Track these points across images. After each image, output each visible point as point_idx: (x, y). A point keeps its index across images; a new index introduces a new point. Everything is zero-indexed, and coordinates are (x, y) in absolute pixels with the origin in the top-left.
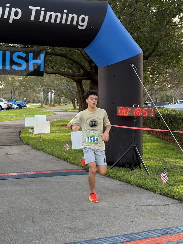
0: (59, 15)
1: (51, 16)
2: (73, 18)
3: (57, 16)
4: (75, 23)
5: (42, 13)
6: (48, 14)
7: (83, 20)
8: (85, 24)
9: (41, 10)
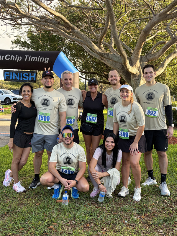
0: (36, 58)
1: (33, 58)
2: (42, 59)
3: (35, 59)
4: (43, 61)
5: (30, 58)
6: (32, 58)
7: (47, 60)
8: (48, 61)
9: (29, 57)
